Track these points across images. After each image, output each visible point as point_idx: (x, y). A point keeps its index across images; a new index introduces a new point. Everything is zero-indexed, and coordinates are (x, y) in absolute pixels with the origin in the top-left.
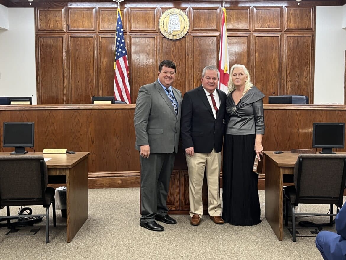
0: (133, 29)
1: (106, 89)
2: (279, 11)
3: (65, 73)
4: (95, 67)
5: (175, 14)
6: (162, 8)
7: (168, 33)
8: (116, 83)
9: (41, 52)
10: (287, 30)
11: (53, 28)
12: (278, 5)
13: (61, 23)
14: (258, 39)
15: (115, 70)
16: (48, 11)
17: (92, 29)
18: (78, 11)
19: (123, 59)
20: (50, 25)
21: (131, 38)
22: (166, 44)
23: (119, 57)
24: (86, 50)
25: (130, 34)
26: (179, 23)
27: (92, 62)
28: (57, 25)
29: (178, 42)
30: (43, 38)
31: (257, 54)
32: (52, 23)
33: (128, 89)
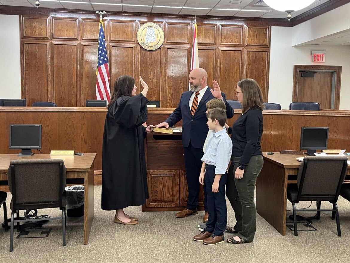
0: (113, 39)
1: (87, 93)
2: (241, 29)
3: (49, 77)
4: (78, 72)
5: (151, 27)
6: (140, 21)
7: (145, 44)
8: (98, 88)
9: (26, 57)
10: (247, 45)
11: (37, 35)
12: (240, 24)
13: (45, 31)
14: (223, 53)
15: (97, 76)
16: (33, 19)
17: (76, 38)
18: (62, 21)
19: (105, 66)
20: (34, 33)
21: (111, 47)
22: (143, 54)
23: (101, 64)
24: (69, 57)
25: (110, 43)
26: (155, 36)
27: (75, 68)
28: (41, 33)
29: (154, 53)
30: (28, 44)
31: (222, 66)
32: (37, 31)
33: (108, 94)
